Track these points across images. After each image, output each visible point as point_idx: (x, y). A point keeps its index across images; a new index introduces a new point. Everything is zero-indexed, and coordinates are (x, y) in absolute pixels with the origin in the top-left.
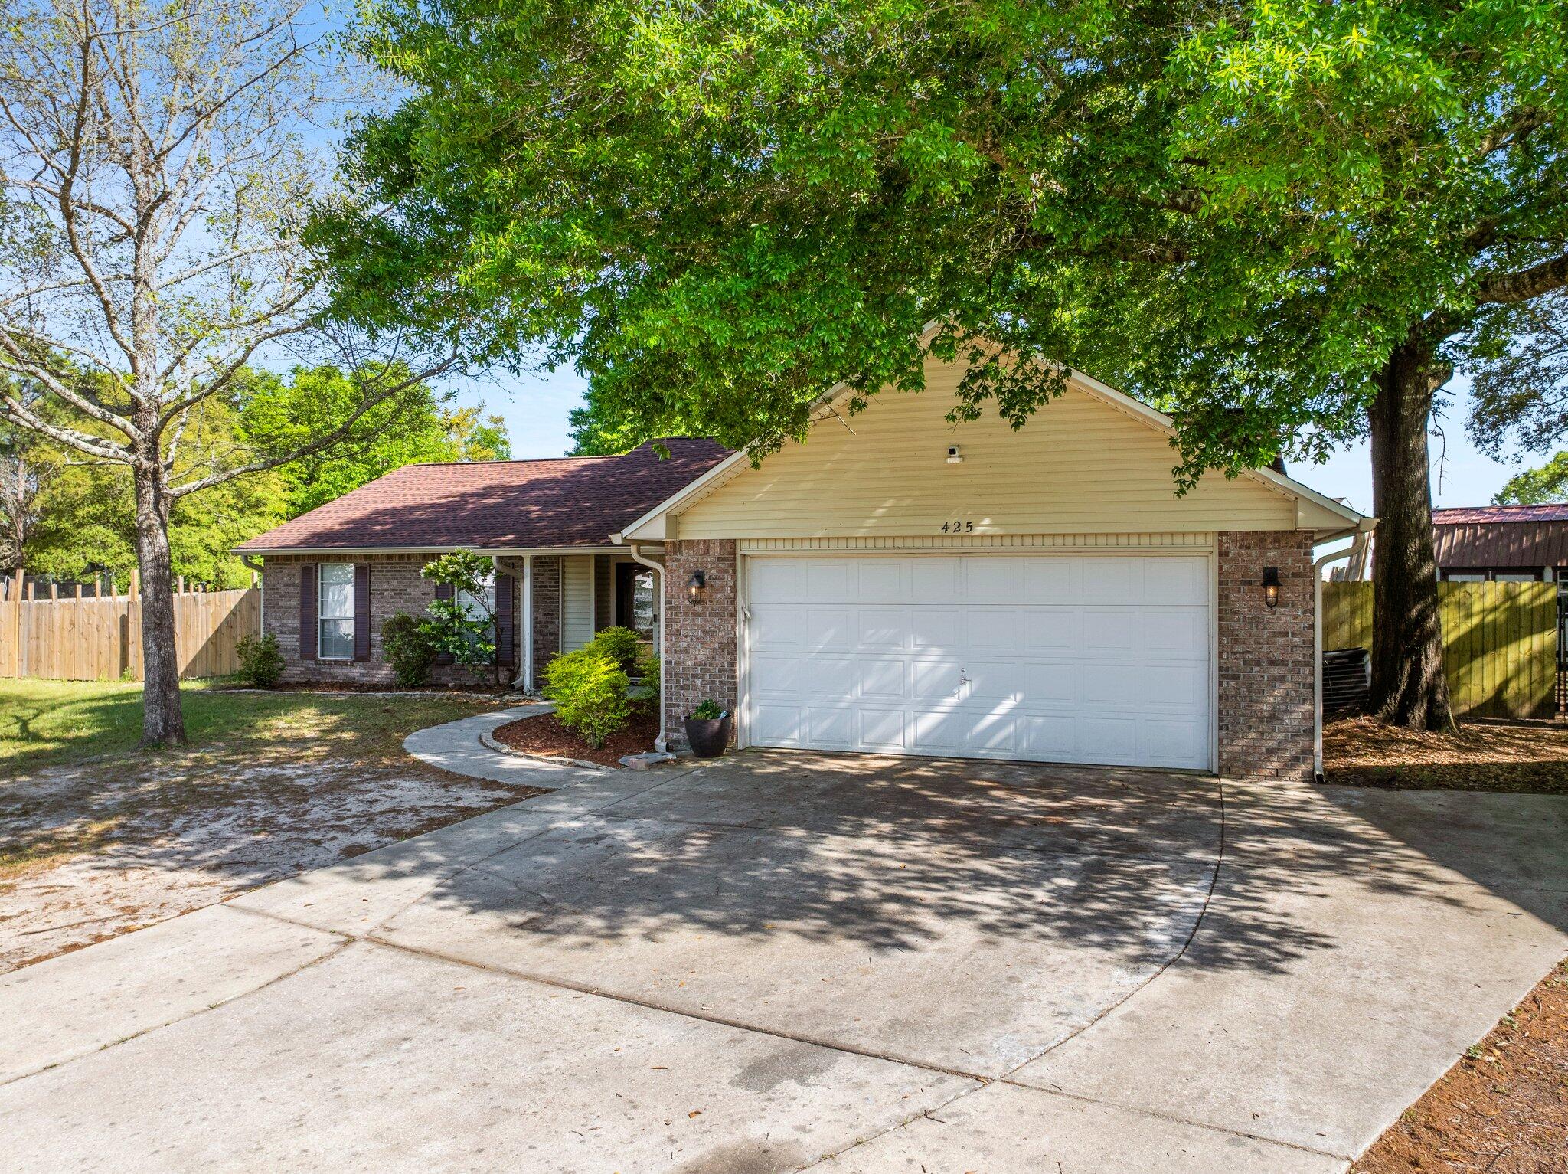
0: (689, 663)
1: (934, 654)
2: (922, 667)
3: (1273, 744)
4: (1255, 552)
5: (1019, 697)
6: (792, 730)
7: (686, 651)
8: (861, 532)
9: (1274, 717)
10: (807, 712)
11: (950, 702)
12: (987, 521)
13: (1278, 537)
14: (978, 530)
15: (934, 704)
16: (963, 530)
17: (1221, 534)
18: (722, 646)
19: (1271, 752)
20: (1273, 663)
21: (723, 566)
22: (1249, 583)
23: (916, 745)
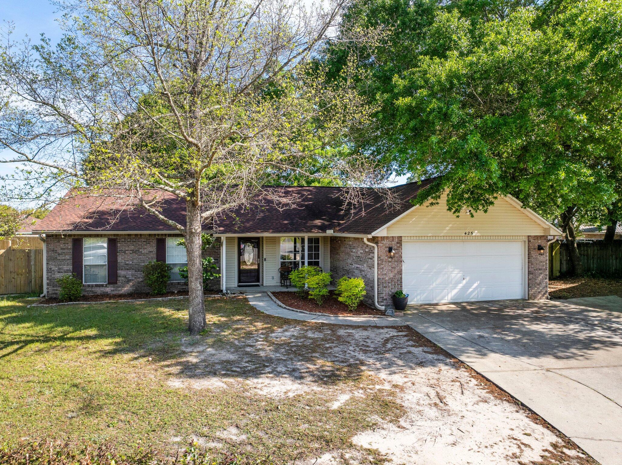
0: (387, 278)
1: (456, 271)
2: (453, 275)
3: (540, 290)
4: (536, 241)
5: (479, 282)
6: (414, 298)
7: (386, 274)
8: (442, 234)
9: (539, 284)
10: (419, 292)
11: (460, 286)
12: (476, 232)
13: (541, 237)
14: (474, 234)
15: (456, 287)
16: (470, 234)
17: (528, 236)
18: (398, 272)
19: (539, 292)
20: (540, 269)
21: (398, 245)
22: (535, 249)
23: (451, 299)
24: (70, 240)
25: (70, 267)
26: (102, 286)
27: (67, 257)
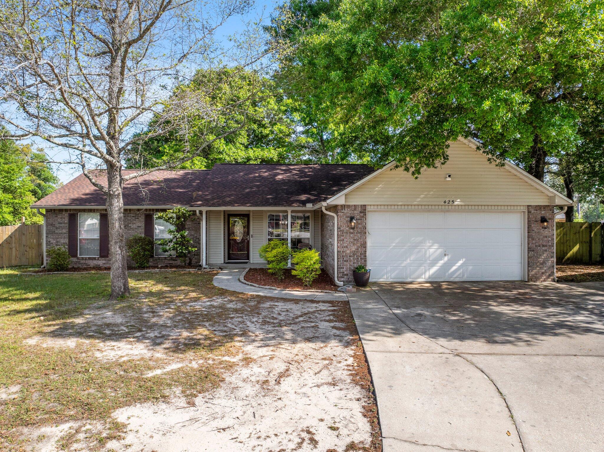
0: (348, 252)
1: (436, 246)
2: (432, 251)
3: (543, 271)
4: (538, 212)
5: (464, 260)
6: (383, 275)
7: (347, 247)
8: (415, 203)
9: (544, 263)
10: (389, 268)
11: (441, 263)
12: (459, 200)
13: (545, 207)
14: (456, 203)
15: (436, 263)
16: (451, 203)
17: (528, 206)
18: (361, 245)
19: (543, 273)
20: (543, 246)
21: (362, 215)
22: (537, 221)
23: (429, 278)
24: (66, 215)
25: (67, 241)
26: (95, 259)
27: (64, 231)
